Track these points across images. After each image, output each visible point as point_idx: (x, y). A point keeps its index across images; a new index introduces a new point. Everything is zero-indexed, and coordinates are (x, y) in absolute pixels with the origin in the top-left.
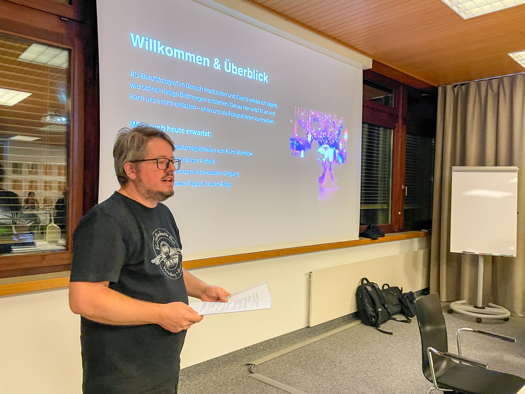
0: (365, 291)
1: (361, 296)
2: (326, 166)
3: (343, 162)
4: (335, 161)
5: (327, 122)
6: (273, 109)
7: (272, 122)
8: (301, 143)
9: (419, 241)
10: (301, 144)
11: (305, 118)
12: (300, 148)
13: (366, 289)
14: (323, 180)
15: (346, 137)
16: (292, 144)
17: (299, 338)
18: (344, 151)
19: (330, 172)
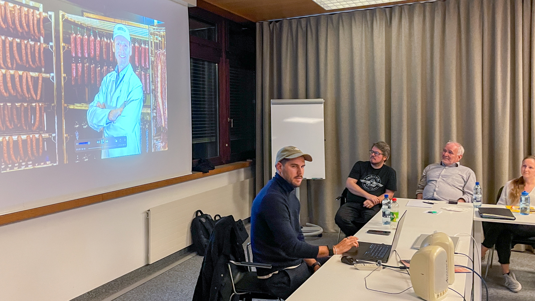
0: (200, 223)
9: (245, 171)
17: (139, 277)
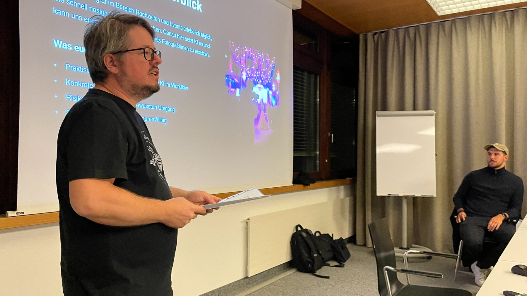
0: (300, 238)
1: (297, 243)
2: (261, 108)
3: (276, 104)
4: (269, 103)
5: (260, 60)
6: (207, 42)
7: (207, 55)
8: (236, 80)
9: (344, 188)
10: (236, 82)
11: (239, 53)
12: (235, 86)
13: (301, 235)
14: (258, 122)
15: (278, 78)
16: (228, 81)
17: (238, 290)
18: (277, 93)
19: (265, 113)
